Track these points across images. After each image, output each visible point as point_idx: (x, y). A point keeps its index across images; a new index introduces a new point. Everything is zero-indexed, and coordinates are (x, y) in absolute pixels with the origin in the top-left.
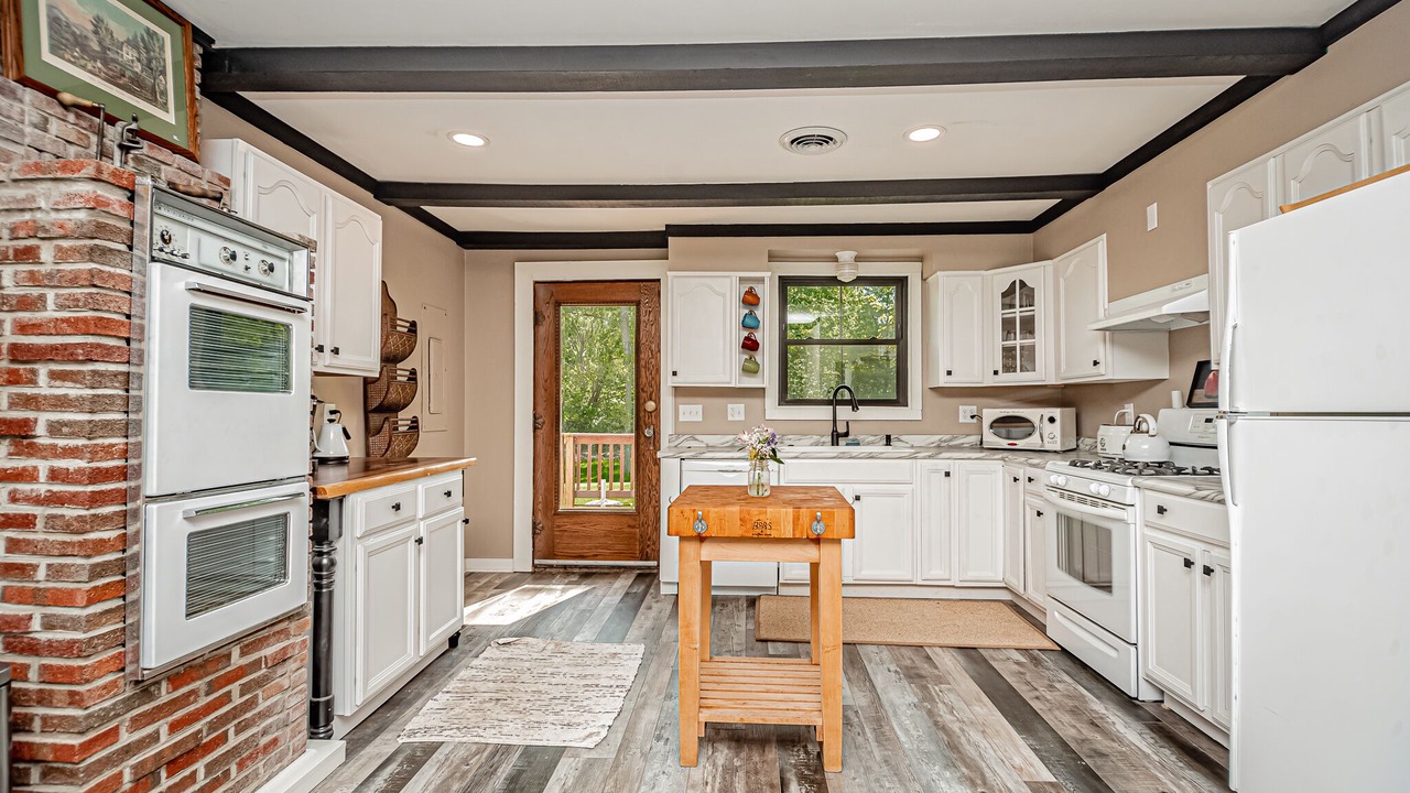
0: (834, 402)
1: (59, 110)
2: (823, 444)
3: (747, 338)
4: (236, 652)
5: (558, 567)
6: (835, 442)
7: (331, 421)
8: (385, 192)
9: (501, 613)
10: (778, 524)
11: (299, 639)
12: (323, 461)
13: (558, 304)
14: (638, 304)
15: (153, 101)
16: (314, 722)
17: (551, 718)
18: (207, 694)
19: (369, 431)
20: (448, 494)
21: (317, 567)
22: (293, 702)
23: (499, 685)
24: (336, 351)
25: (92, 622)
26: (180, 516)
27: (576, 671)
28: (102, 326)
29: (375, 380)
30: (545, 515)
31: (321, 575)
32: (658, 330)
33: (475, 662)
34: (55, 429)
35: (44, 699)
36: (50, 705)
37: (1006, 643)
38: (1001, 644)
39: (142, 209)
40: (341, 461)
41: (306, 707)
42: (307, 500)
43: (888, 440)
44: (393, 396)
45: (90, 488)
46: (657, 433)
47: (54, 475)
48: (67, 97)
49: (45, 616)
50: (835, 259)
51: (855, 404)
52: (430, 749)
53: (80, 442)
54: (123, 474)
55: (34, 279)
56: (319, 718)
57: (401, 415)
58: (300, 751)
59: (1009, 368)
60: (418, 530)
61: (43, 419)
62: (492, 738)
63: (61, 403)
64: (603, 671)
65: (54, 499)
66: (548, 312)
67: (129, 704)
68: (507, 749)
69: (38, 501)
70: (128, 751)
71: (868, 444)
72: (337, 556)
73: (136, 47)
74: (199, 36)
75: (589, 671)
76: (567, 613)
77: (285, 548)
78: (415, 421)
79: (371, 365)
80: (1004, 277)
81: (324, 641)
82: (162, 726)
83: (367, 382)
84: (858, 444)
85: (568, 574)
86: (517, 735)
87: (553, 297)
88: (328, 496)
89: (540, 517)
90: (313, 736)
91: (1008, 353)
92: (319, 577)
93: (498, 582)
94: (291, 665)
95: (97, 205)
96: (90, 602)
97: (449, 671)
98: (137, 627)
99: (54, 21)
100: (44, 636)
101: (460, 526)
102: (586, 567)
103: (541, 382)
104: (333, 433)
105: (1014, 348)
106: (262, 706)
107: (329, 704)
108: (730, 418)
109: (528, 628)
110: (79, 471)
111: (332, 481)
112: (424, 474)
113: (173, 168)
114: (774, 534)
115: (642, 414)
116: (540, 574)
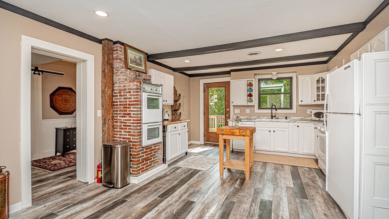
0: (272, 108)
1: (131, 71)
2: (269, 119)
3: (249, 94)
4: (153, 146)
5: (209, 144)
6: (272, 118)
7: (166, 113)
8: (174, 70)
9: (196, 151)
10: (236, 133)
11: (161, 147)
12: (165, 120)
13: (208, 88)
14: (225, 87)
15: (141, 67)
16: (163, 161)
17: (200, 166)
18: (150, 152)
19: (173, 115)
20: (185, 126)
21: (164, 136)
22: (160, 156)
23: (193, 161)
24: (166, 101)
25: (137, 139)
26: (146, 126)
27: (207, 161)
28: (138, 101)
29: (173, 106)
30: (206, 132)
31: (164, 137)
32: (230, 93)
33: (190, 157)
34: (133, 114)
35: (132, 148)
36: (133, 149)
37: (306, 166)
38: (304, 166)
39: (142, 84)
40: (168, 120)
41: (162, 158)
42: (162, 125)
43: (286, 118)
44: (176, 108)
45: (137, 122)
46: (229, 116)
47: (133, 120)
48: (132, 70)
49: (132, 138)
50: (272, 74)
51: (276, 109)
52: (180, 168)
53: (136, 116)
54: (140, 120)
55: (130, 95)
56: (164, 161)
57: (178, 112)
58: (161, 164)
59: (318, 100)
60: (179, 132)
61: (132, 113)
62: (190, 167)
63: (134, 111)
64: (211, 161)
65: (133, 123)
66: (206, 89)
67: (141, 150)
68: (192, 169)
69: (131, 123)
70: (141, 157)
71: (281, 119)
72: (166, 135)
73: (139, 59)
74: (146, 54)
75: (209, 161)
76: (208, 152)
77: (159, 132)
78: (180, 113)
79: (172, 103)
80: (317, 76)
81: (165, 148)
82: (144, 154)
83: (172, 106)
84: (278, 119)
85: (211, 145)
86: (194, 167)
87: (207, 86)
88: (165, 125)
89: (205, 133)
90: (163, 163)
91: (318, 95)
92: (164, 138)
93: (197, 145)
94: (160, 150)
95: (137, 85)
96: (137, 136)
97: (185, 158)
98: (142, 140)
99: (130, 59)
100: (132, 140)
101: (187, 132)
102: (215, 144)
103: (205, 105)
104: (166, 115)
105: (320, 94)
106: (156, 156)
107: (165, 158)
108: (246, 112)
109: (200, 153)
110: (136, 120)
111: (166, 123)
112: (180, 122)
113: (144, 76)
114: (235, 134)
115: (226, 111)
116: (205, 145)
